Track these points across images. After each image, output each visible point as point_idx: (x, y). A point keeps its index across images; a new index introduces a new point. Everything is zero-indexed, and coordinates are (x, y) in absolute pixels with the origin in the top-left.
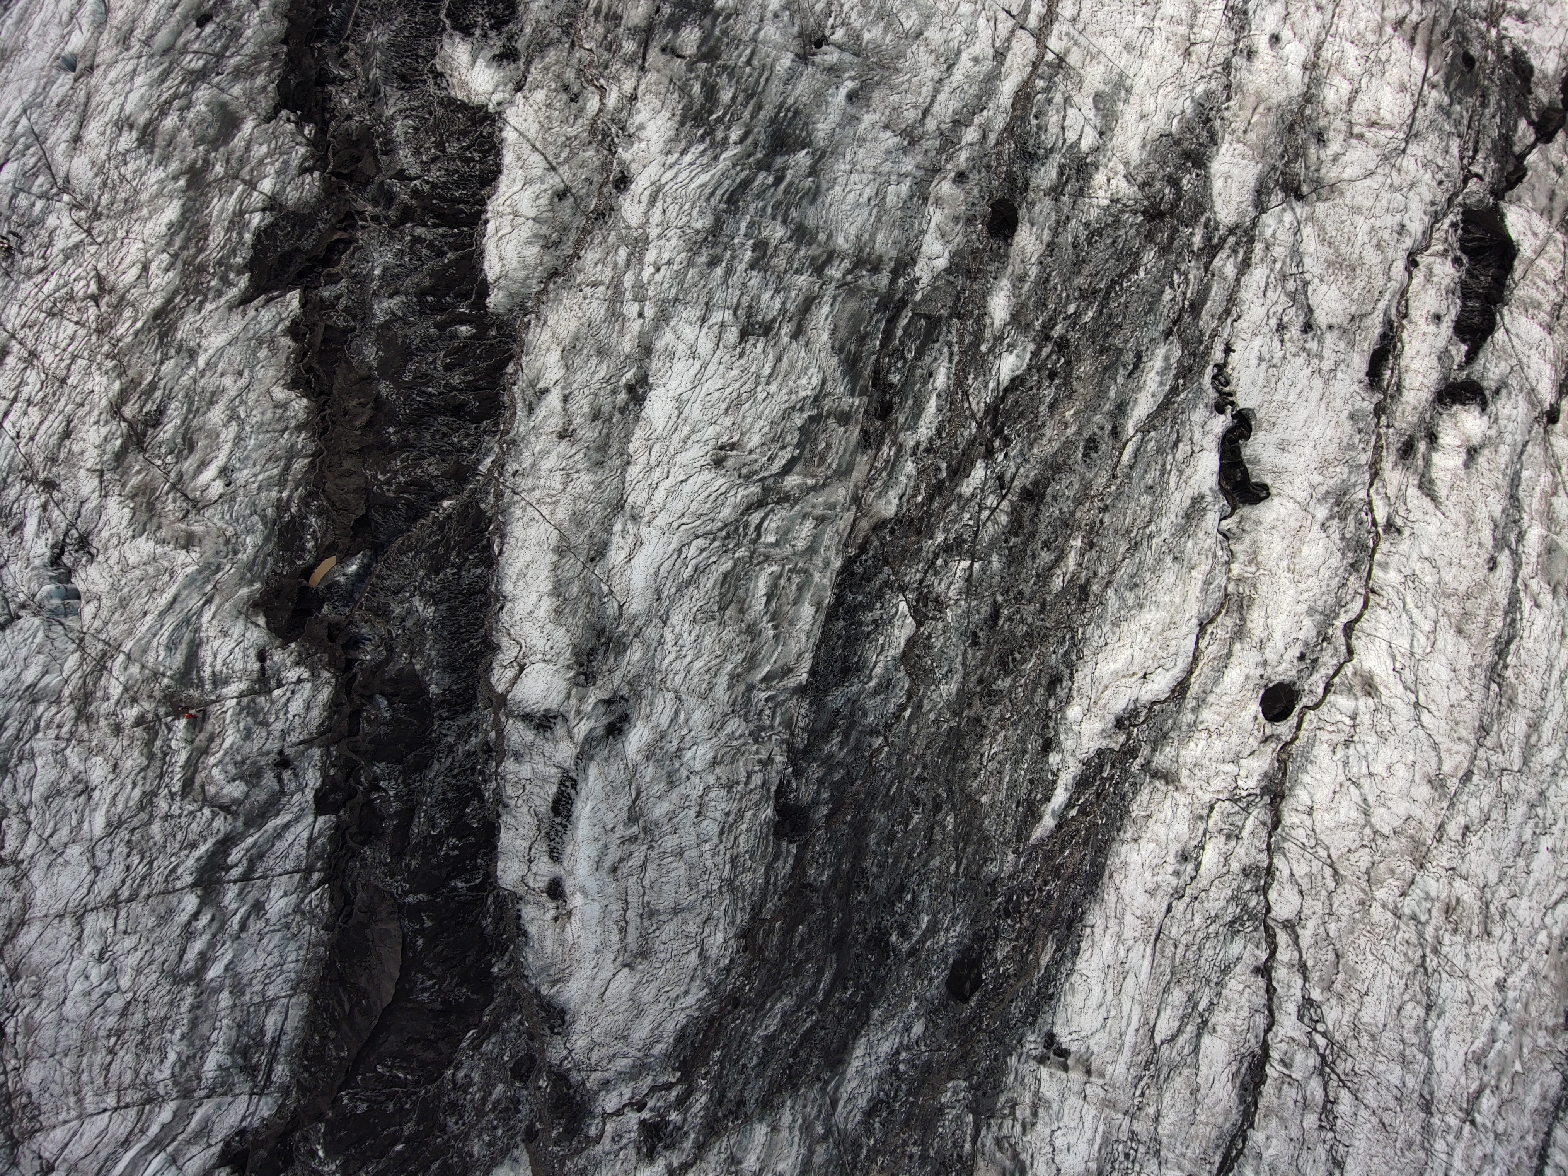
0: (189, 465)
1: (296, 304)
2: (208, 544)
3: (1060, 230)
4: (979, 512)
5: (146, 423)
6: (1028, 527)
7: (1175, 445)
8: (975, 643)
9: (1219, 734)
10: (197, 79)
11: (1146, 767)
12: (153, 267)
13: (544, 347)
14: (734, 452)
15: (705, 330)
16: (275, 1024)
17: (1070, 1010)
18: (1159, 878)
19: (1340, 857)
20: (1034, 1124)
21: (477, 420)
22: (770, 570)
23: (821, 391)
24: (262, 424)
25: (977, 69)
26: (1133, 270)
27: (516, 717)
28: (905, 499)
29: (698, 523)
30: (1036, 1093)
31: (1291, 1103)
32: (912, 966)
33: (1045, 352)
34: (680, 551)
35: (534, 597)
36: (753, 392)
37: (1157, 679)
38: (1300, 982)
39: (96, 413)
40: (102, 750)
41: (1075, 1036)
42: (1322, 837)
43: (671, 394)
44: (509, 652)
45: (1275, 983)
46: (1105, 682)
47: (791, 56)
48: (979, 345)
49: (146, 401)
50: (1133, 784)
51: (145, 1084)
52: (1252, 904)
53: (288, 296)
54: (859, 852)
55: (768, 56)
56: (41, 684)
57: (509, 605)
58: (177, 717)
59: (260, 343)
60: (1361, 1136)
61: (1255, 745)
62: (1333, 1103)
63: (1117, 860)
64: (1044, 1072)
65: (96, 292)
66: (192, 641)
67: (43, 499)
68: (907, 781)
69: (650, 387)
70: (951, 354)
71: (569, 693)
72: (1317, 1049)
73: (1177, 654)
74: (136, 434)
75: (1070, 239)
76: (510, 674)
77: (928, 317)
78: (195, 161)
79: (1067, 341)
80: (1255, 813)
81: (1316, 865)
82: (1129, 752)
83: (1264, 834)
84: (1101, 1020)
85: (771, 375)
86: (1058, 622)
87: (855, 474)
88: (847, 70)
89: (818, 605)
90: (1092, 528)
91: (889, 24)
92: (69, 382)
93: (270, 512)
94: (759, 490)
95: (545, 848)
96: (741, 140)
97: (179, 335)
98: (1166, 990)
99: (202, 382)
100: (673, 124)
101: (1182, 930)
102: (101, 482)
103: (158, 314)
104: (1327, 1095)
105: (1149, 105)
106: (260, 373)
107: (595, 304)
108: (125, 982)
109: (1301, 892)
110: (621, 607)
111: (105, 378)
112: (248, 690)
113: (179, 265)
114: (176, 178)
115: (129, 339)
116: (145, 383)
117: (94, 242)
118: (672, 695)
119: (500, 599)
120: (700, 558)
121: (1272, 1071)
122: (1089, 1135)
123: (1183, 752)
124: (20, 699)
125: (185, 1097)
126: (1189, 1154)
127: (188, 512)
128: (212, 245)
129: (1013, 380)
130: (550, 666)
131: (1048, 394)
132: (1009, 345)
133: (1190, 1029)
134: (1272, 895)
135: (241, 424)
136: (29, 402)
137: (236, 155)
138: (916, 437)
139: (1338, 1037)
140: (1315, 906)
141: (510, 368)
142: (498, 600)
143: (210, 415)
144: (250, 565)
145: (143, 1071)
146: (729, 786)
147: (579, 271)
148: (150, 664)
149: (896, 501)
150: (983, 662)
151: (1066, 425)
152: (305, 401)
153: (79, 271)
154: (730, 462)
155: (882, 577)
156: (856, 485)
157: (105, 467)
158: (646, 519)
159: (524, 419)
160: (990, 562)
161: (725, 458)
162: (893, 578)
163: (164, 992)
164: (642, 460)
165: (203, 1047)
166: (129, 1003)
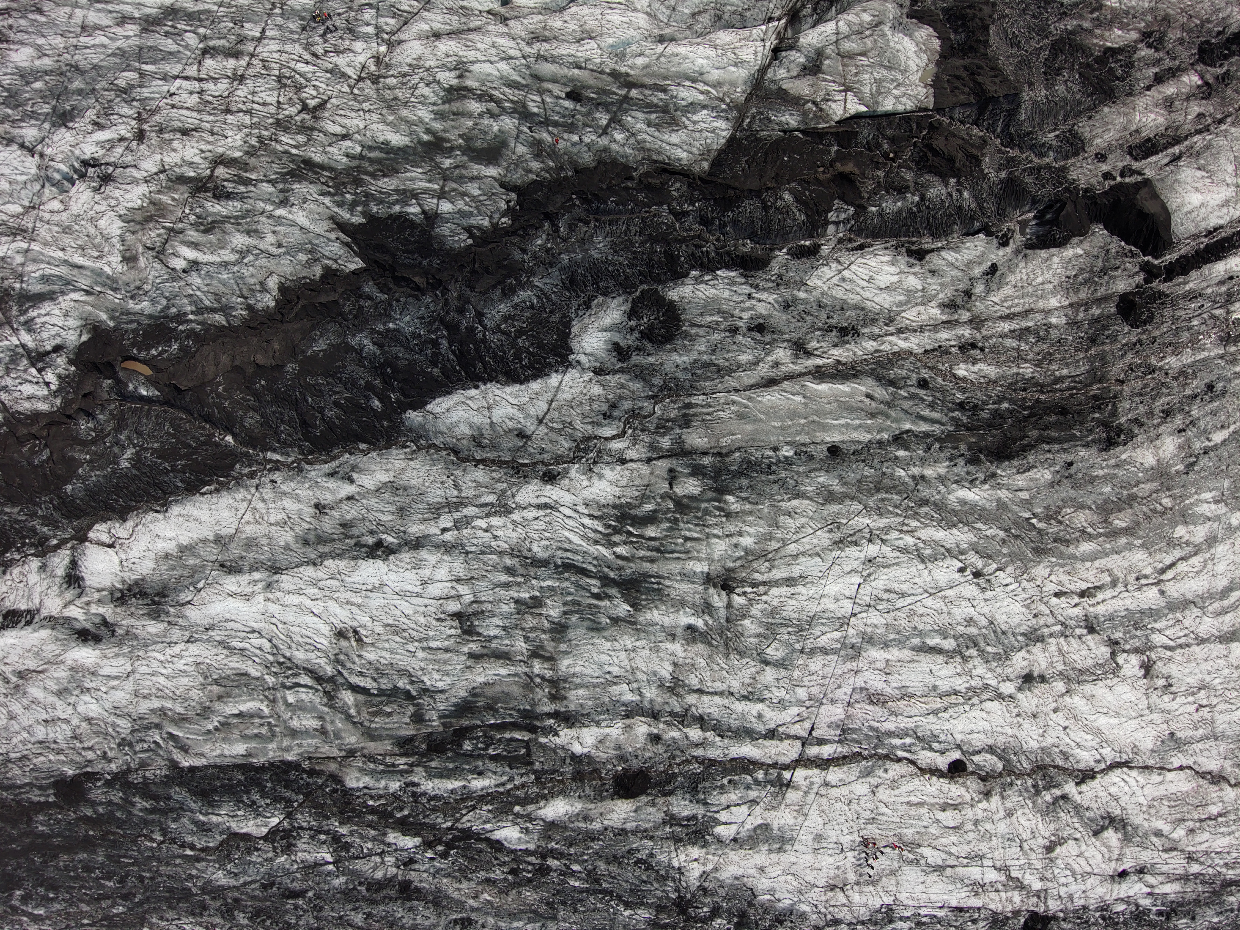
0: (192, 235)
1: (353, 267)
2: (132, 275)
3: (640, 835)
4: (377, 853)
5: (216, 187)
6: (378, 896)
8: (265, 887)
10: (520, 113)
12: (348, 143)
13: (389, 466)
14: (354, 644)
15: (449, 584)
21: (305, 437)
22: (263, 707)
23: (433, 692)
24: (242, 278)
25: (753, 719)
26: (627, 905)
27: (72, 555)
28: (366, 791)
29: (283, 637)
33: (532, 859)
34: (253, 632)
35: (174, 535)
36: (412, 640)
39: (210, 147)
43: (385, 578)
44: (122, 530)
47: (706, 569)
48: (518, 804)
49: (234, 181)
53: (357, 259)
54: (69, 848)
55: (698, 552)
59: (311, 251)
65: (311, 106)
66: (54, 293)
67: (128, 135)
68: (135, 868)
69: (386, 559)
70: (503, 784)
71: (103, 590)
74: (205, 184)
75: (634, 846)
76: (105, 538)
77: (529, 754)
78: (448, 141)
79: (548, 874)
85: (431, 649)
87: (372, 744)
88: (712, 617)
89: (248, 754)
91: (765, 637)
92: (229, 116)
93: (174, 310)
94: (330, 674)
96: (619, 557)
97: (296, 186)
99: (263, 219)
100: (611, 500)
102: (156, 174)
103: (309, 163)
105: (773, 872)
106: (285, 261)
107: (440, 492)
110: (189, 602)
111: (240, 143)
112: (29, 349)
113: (355, 163)
114: (428, 131)
115: (279, 148)
116: (248, 175)
117: (351, 87)
119: (164, 508)
120: (253, 649)
127: (152, 249)
128: (380, 183)
129: (498, 842)
130: (119, 568)
131: (497, 874)
132: (526, 828)
135: (237, 262)
136: (201, 92)
137: (463, 172)
138: (423, 781)
141: (363, 446)
142: (163, 505)
143: (238, 235)
144: (126, 312)
147: (464, 470)
148: (26, 269)
149: (361, 785)
150: (253, 898)
151: (476, 897)
152: (272, 304)
153: (324, 86)
154: (344, 643)
155: (294, 796)
156: (363, 748)
157: (169, 172)
158: (270, 596)
159: (322, 472)
160: (337, 876)
161: (346, 638)
162: (296, 804)
164: (321, 574)
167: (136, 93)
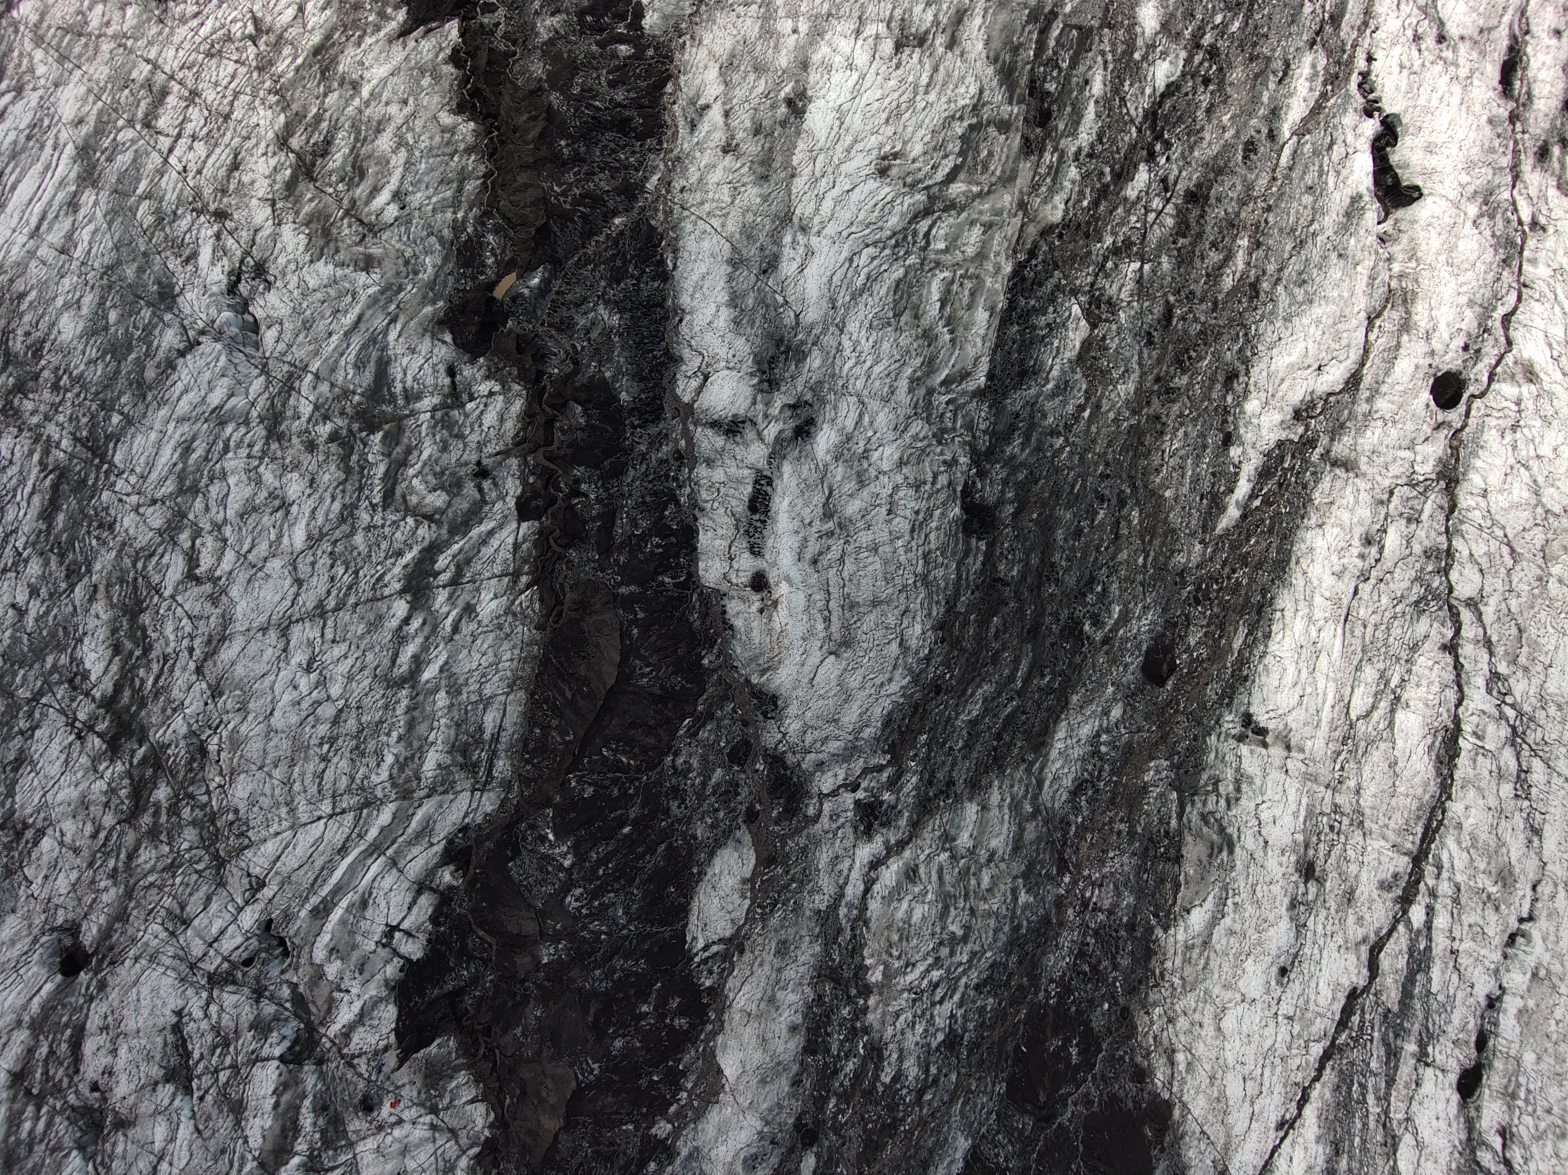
0: (361, 191)
1: (455, 33)
2: (389, 266)
4: (1146, 215)
5: (314, 154)
6: (1195, 229)
7: (1330, 147)
8: (1150, 343)
9: (1394, 422)
11: (1325, 456)
12: (310, 7)
13: (702, 65)
14: (898, 162)
15: (861, 43)
16: (494, 720)
17: (1265, 689)
18: (1345, 561)
19: (1516, 535)
20: (1238, 799)
21: (642, 138)
22: (942, 276)
23: (979, 100)
24: (431, 149)
27: (704, 425)
28: (1070, 204)
29: (867, 231)
30: (1238, 770)
31: (1486, 773)
32: (1107, 653)
33: (1197, 59)
34: (851, 260)
35: (713, 306)
36: (911, 102)
37: (1332, 371)
38: (1486, 657)
39: (263, 145)
40: (296, 466)
41: (1272, 714)
42: (1498, 517)
43: (831, 105)
44: (692, 363)
45: (1461, 660)
46: (1281, 375)
48: (1133, 54)
49: (313, 132)
50: (1314, 473)
51: (362, 788)
52: (1435, 584)
53: (447, 26)
54: (1048, 547)
56: (228, 406)
57: (687, 318)
58: (372, 430)
59: (422, 71)
60: (1556, 803)
61: (1429, 431)
62: (1526, 772)
63: (1303, 546)
64: (1244, 749)
65: (254, 32)
66: (380, 359)
67: (216, 228)
68: (1090, 479)
69: (810, 100)
70: (1106, 63)
71: (754, 398)
72: (1508, 721)
73: (1348, 346)
74: (305, 165)
76: (695, 384)
77: (1079, 28)
79: (1218, 49)
80: (1432, 497)
81: (1494, 545)
82: (1309, 443)
83: (1442, 517)
84: (1297, 697)
85: (929, 85)
86: (1231, 320)
87: (1019, 180)
89: (992, 310)
90: (1257, 228)
92: (233, 117)
93: (446, 233)
94: (925, 198)
95: (744, 544)
97: (341, 68)
98: (1358, 668)
99: (368, 112)
101: (1370, 610)
102: (274, 211)
103: (317, 51)
104: (1520, 765)
106: (425, 100)
107: (749, 23)
108: (335, 690)
109: (1481, 571)
110: (797, 316)
111: (269, 112)
112: (441, 404)
113: (335, 4)
115: (291, 75)
116: (310, 115)
118: (855, 399)
119: (679, 312)
120: (872, 266)
121: (1466, 744)
122: (1293, 807)
123: (1361, 441)
124: (206, 421)
125: (405, 798)
126: (1392, 824)
127: (364, 236)
129: (1168, 86)
130: (735, 373)
131: (1204, 99)
132: (1162, 53)
133: (1384, 705)
134: (1454, 576)
135: (410, 151)
136: (194, 137)
138: (1077, 143)
139: (1527, 708)
140: (1495, 583)
141: (669, 88)
142: (676, 314)
143: (377, 142)
144: (432, 285)
145: (360, 775)
146: (917, 486)
148: (339, 383)
149: (1062, 206)
150: (1159, 361)
151: (1224, 129)
152: (472, 125)
153: (235, 13)
154: (894, 172)
155: (1053, 281)
156: (1021, 192)
157: (277, 196)
158: (816, 229)
159: (688, 137)
160: (1159, 263)
161: (889, 167)
162: (1063, 282)
163: (378, 697)
164: (807, 171)
165: (421, 747)
166: (341, 711)
167: (167, 207)
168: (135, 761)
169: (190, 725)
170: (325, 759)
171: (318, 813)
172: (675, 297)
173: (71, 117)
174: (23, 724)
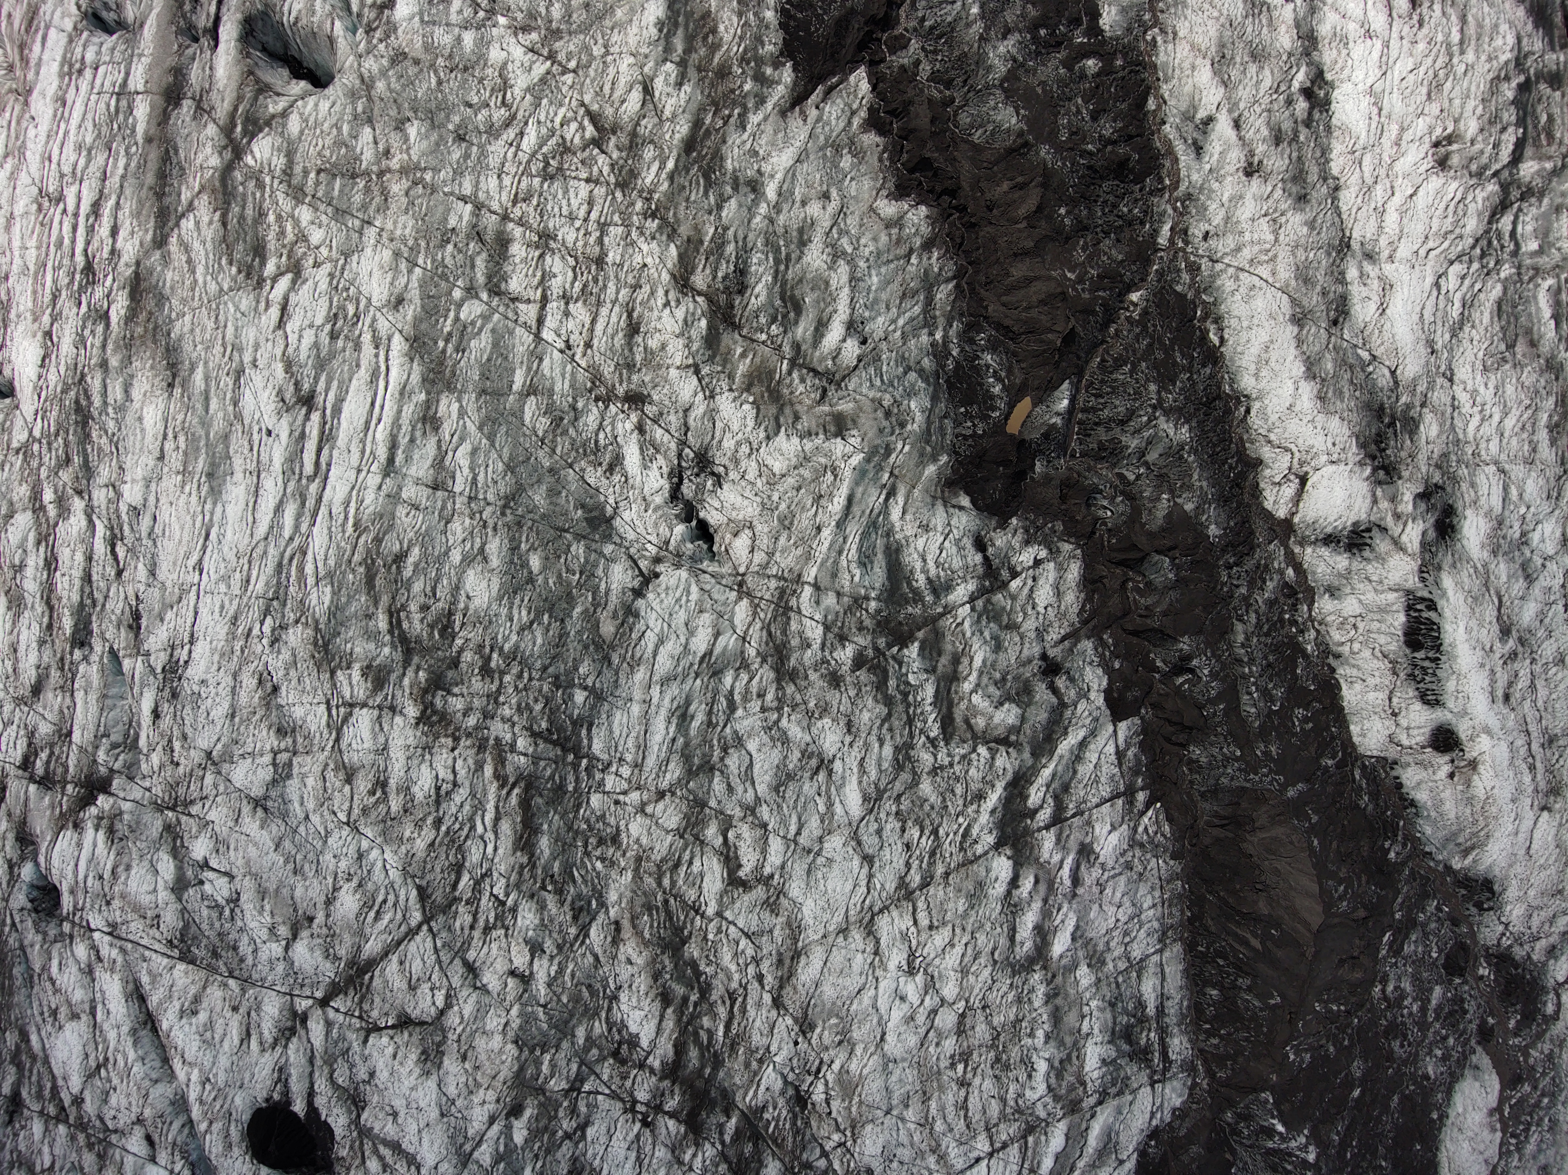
0: (804, 329)
1: (865, 85)
2: (867, 423)
5: (728, 290)
12: (658, 83)
13: (1186, 65)
14: (1455, 147)
16: (1154, 990)
21: (1139, 179)
22: (1546, 285)
24: (879, 254)
27: (1314, 543)
29: (1446, 245)
34: (1439, 286)
35: (1290, 384)
36: (1449, 66)
39: (660, 292)
40: (824, 710)
43: (1360, 88)
44: (1277, 464)
49: (718, 261)
51: (1018, 1111)
53: (853, 78)
56: (718, 650)
57: (1256, 406)
58: (905, 643)
59: (838, 149)
65: (596, 134)
66: (888, 547)
67: (634, 418)
69: (1332, 86)
71: (1374, 495)
74: (721, 308)
76: (1289, 491)
85: (1462, 42)
92: (609, 260)
93: (927, 363)
94: (1498, 188)
95: (1411, 693)
97: (729, 165)
99: (781, 220)
102: (700, 379)
103: (691, 144)
106: (852, 188)
108: (950, 991)
110: (1393, 373)
111: (654, 244)
112: (978, 590)
113: (693, 73)
115: (664, 186)
116: (708, 238)
117: (565, 71)
118: (1493, 468)
119: (1244, 400)
120: (1463, 289)
124: (697, 675)
125: (1073, 1112)
127: (825, 390)
128: (727, 38)
130: (1342, 467)
135: (852, 262)
136: (566, 298)
141: (1151, 104)
142: (1238, 402)
144: (926, 435)
145: (1011, 1095)
148: (847, 589)
152: (924, 209)
153: (562, 111)
154: (1455, 161)
157: (698, 359)
158: (1385, 254)
159: (1195, 165)
161: (1448, 156)
163: (1005, 989)
164: (1355, 179)
165: (1075, 1043)
166: (963, 1016)
167: (561, 401)
168: (727, 1139)
169: (784, 1077)
170: (963, 1083)
171: (974, 1154)
172: (1232, 381)
173: (385, 297)
174: (567, 1125)
